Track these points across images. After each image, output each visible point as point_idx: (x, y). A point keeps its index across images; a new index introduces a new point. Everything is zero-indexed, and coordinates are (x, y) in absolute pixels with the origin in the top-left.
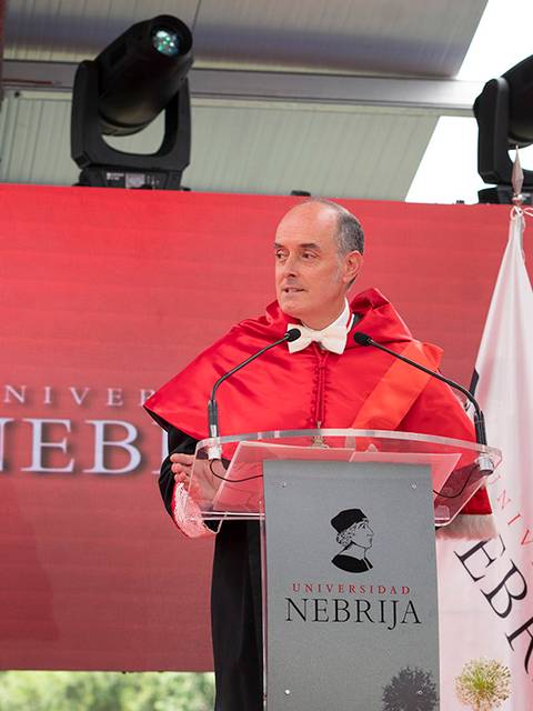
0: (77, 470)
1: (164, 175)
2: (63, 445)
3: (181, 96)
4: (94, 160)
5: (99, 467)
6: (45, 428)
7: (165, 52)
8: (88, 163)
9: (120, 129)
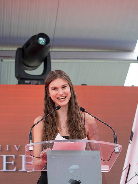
0: (17, 170)
1: (43, 81)
2: (13, 163)
3: (48, 57)
4: (22, 77)
5: (23, 169)
6: (7, 158)
7: (42, 44)
8: (20, 78)
9: (30, 68)
